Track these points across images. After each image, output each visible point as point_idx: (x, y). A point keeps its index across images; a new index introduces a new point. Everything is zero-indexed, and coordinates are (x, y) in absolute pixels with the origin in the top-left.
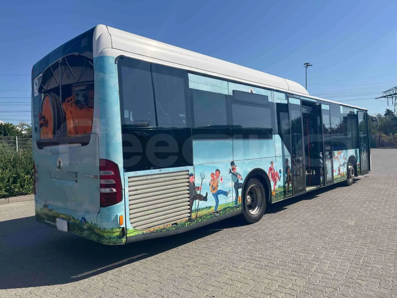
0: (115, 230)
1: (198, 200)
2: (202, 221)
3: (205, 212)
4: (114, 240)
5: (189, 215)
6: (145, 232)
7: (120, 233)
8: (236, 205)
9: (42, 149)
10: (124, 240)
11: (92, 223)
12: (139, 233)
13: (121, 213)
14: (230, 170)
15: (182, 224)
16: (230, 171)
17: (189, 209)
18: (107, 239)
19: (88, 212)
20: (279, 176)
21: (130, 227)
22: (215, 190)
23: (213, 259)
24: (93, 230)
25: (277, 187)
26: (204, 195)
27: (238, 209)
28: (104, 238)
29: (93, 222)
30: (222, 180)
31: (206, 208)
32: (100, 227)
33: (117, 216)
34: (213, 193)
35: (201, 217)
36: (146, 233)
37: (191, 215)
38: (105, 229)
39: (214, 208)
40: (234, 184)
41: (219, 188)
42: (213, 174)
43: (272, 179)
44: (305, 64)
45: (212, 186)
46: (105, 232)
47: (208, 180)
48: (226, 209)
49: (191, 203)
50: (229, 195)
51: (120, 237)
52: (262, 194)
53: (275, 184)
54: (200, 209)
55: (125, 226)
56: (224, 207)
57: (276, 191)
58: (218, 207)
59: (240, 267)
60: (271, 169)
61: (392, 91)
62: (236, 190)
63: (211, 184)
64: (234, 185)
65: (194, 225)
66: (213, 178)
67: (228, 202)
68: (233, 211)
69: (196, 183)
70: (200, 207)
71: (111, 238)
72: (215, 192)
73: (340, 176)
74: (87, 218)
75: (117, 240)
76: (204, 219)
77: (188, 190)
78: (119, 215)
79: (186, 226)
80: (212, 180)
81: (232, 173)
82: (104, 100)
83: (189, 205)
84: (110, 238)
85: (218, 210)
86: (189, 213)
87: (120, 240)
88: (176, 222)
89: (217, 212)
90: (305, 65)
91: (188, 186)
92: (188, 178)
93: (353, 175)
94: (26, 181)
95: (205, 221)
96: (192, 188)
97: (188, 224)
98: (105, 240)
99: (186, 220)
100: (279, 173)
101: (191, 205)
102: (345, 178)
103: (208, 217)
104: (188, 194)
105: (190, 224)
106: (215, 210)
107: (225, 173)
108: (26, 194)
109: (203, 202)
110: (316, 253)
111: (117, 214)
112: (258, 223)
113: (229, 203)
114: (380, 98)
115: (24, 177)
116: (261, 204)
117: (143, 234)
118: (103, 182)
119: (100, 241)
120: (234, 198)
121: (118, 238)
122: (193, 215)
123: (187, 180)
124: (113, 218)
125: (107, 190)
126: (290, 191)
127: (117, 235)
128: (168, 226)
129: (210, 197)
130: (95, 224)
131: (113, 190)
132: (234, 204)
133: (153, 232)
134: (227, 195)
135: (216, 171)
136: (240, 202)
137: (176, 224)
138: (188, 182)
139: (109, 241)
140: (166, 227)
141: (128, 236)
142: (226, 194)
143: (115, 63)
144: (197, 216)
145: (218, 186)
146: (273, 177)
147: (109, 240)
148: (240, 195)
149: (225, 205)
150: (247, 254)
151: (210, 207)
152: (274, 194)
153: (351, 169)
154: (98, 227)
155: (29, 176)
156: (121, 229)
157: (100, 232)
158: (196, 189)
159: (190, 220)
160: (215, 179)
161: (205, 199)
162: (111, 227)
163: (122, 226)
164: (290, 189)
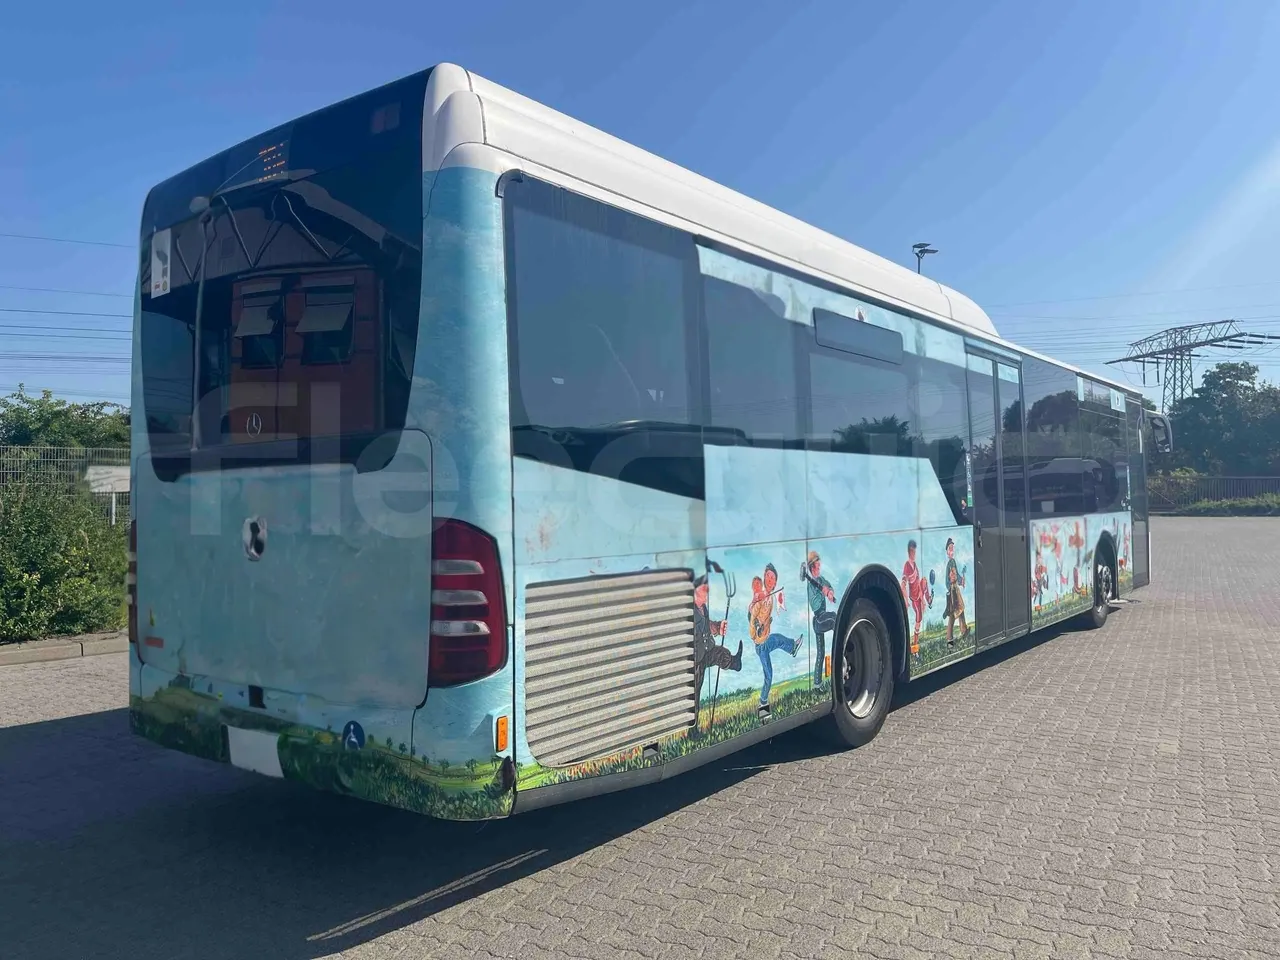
0: (479, 769)
1: (715, 668)
2: (726, 737)
3: (733, 708)
4: (475, 803)
5: (691, 716)
6: (567, 774)
7: (497, 777)
8: (818, 686)
9: (173, 478)
10: (507, 802)
11: (389, 741)
12: (552, 777)
13: (500, 710)
14: (804, 569)
15: (673, 748)
16: (805, 573)
17: (691, 697)
18: (451, 801)
19: (369, 705)
20: (930, 593)
21: (526, 758)
22: (763, 633)
23: (786, 867)
24: (392, 767)
25: (923, 627)
26: (734, 652)
27: (823, 699)
28: (443, 796)
29: (393, 741)
30: (781, 601)
31: (738, 694)
32: (425, 758)
33: (489, 718)
34: (757, 645)
35: (722, 725)
36: (570, 777)
37: (697, 716)
38: (445, 764)
39: (757, 696)
40: (812, 614)
41: (774, 629)
42: (758, 579)
43: (910, 602)
44: (915, 246)
45: (756, 621)
46: (446, 776)
47: (745, 599)
48: (789, 697)
49: (696, 677)
50: (801, 652)
51: (494, 793)
52: (883, 651)
53: (919, 619)
54: (721, 697)
55: (511, 756)
56: (786, 691)
57: (921, 641)
58: (771, 692)
59: (890, 897)
60: (909, 569)
61: (1155, 343)
63: (753, 613)
64: (814, 619)
65: (705, 751)
66: (757, 595)
67: (798, 674)
68: (809, 704)
69: (711, 609)
70: (722, 691)
71: (467, 797)
72: (762, 640)
73: (1077, 597)
74: (368, 722)
75: (486, 803)
76: (731, 729)
77: (690, 632)
78: (496, 713)
79: (684, 754)
80: (754, 603)
81: (809, 578)
82: (458, 317)
83: (691, 684)
84: (463, 797)
85: (771, 700)
86: (691, 710)
87: (493, 803)
88: (654, 740)
89: (767, 708)
90: (917, 250)
91: (690, 619)
92: (691, 593)
93: (1110, 595)
94: (27, 594)
95: (734, 740)
96: (702, 625)
97: (687, 749)
98: (444, 802)
99: (683, 734)
100: (929, 584)
101: (697, 684)
102: (1088, 605)
103: (743, 724)
104: (690, 645)
105: (694, 747)
106: (763, 703)
107: (791, 581)
108: (23, 639)
109: (731, 675)
110: (1112, 845)
111: (491, 712)
112: (871, 744)
113: (799, 677)
114: (1120, 361)
115: (21, 577)
116: (880, 683)
117: (563, 781)
118: (443, 598)
119: (423, 805)
120: (814, 661)
121: (490, 797)
122: (704, 716)
124: (476, 724)
125: (456, 628)
126: (956, 640)
127: (487, 786)
128: (635, 755)
129: (750, 656)
130: (402, 747)
131: (477, 628)
132: (812, 683)
133: (588, 776)
134: (793, 653)
135: (766, 571)
136: (827, 677)
137: (655, 746)
138: (690, 605)
139: (460, 808)
140: (628, 760)
141: (520, 787)
142: (790, 646)
143: (497, 195)
144: (712, 722)
145: (771, 620)
146: (913, 594)
147: (457, 803)
148: (828, 652)
149: (788, 686)
150: (891, 851)
151: (749, 691)
152: (915, 648)
153: (1104, 576)
154: (418, 757)
155: (36, 577)
156: (499, 765)
157: (422, 776)
158: (713, 629)
159: (694, 734)
160: (764, 598)
161: (734, 663)
162: (468, 759)
163: (503, 755)
164: (955, 636)
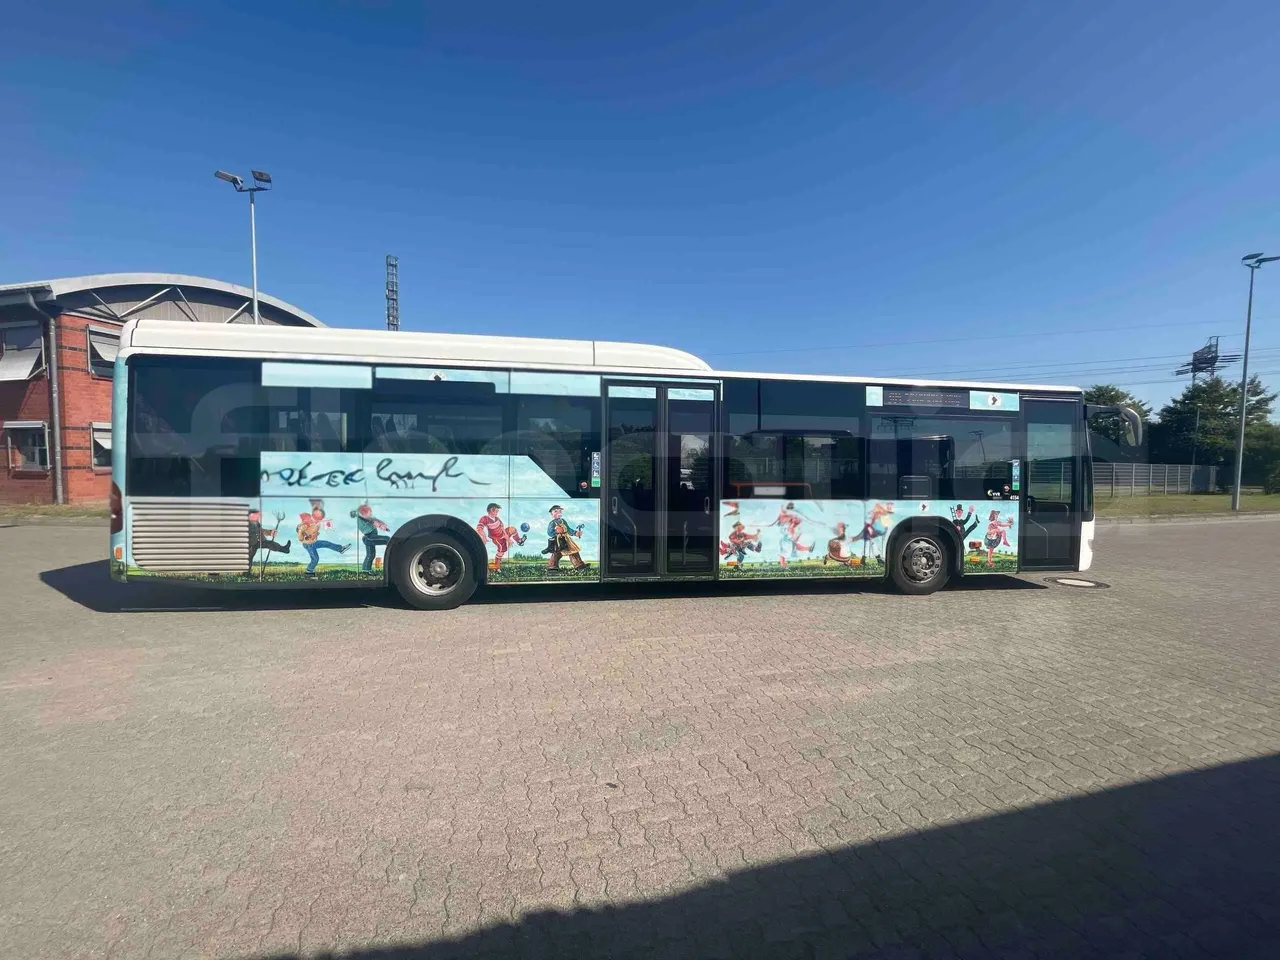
1: (267, 549)
2: (275, 581)
3: (282, 569)
6: (157, 574)
8: (367, 571)
12: (147, 574)
14: (354, 512)
15: (230, 578)
16: (354, 514)
20: (521, 537)
21: (132, 564)
22: (310, 539)
26: (283, 544)
30: (328, 526)
31: (287, 564)
34: (305, 544)
35: (274, 575)
37: (251, 568)
39: (305, 567)
40: (362, 535)
41: (322, 538)
42: (306, 514)
43: (490, 540)
45: (304, 533)
48: (336, 572)
49: (250, 551)
50: (349, 552)
53: (503, 550)
54: (271, 563)
55: (124, 562)
56: (333, 569)
57: (505, 563)
58: (317, 567)
60: (486, 521)
62: (367, 545)
63: (301, 529)
64: (364, 537)
65: (256, 583)
66: (305, 521)
67: (345, 562)
68: (357, 578)
72: (309, 542)
76: (280, 578)
77: (247, 532)
79: (239, 582)
80: (303, 524)
81: (359, 517)
85: (317, 570)
88: (217, 572)
89: (312, 574)
91: (246, 526)
95: (282, 583)
96: (256, 530)
97: (242, 580)
99: (239, 574)
100: (519, 530)
101: (251, 554)
103: (290, 578)
104: (247, 537)
105: (248, 580)
106: (309, 571)
107: (339, 516)
113: (348, 564)
117: (154, 576)
120: (363, 558)
123: (246, 518)
128: (202, 575)
132: (361, 569)
133: (170, 578)
134: (341, 552)
135: (314, 510)
136: (379, 567)
137: (218, 575)
138: (245, 521)
140: (197, 577)
141: (129, 573)
142: (339, 548)
143: (126, 365)
144: (264, 572)
145: (319, 534)
146: (495, 536)
148: (380, 555)
149: (335, 567)
151: (297, 564)
152: (496, 566)
158: (265, 534)
159: (248, 574)
160: (311, 523)
161: (286, 549)
163: (120, 561)
